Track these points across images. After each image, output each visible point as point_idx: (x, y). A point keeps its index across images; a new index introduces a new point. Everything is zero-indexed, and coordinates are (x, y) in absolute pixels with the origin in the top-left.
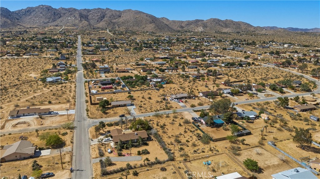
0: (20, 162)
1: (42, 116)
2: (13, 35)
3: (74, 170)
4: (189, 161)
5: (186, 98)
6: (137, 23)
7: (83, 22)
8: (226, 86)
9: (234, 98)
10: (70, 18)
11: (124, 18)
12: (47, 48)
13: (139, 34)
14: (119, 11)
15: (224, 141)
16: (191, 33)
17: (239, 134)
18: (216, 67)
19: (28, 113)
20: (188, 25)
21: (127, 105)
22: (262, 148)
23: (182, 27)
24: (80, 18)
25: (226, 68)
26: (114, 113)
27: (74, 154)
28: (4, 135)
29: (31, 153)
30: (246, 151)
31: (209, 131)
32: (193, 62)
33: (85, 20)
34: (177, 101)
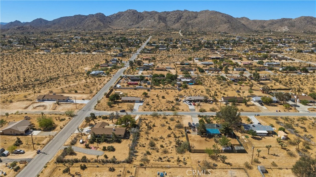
0: (11, 137)
1: (59, 102)
2: (100, 35)
3: (41, 152)
4: (145, 168)
5: (201, 101)
6: (212, 23)
7: (161, 24)
8: (263, 93)
9: (262, 107)
10: (150, 21)
11: (199, 19)
12: (115, 46)
13: (209, 35)
14: (196, 12)
15: (204, 154)
16: (271, 33)
17: (228, 150)
18: (270, 72)
19: (51, 99)
20: (270, 24)
21: (136, 101)
22: (246, 172)
23: (263, 27)
24: (159, 20)
25: (283, 72)
26: (119, 107)
27: (53, 139)
28: (22, 114)
29: (22, 131)
30: (220, 171)
31: (196, 140)
32: (245, 64)
33: (163, 22)
34: (188, 103)
